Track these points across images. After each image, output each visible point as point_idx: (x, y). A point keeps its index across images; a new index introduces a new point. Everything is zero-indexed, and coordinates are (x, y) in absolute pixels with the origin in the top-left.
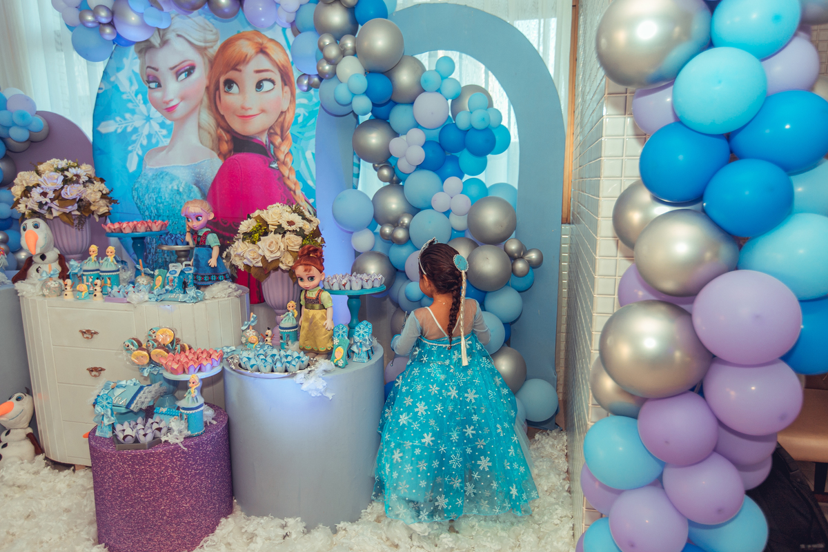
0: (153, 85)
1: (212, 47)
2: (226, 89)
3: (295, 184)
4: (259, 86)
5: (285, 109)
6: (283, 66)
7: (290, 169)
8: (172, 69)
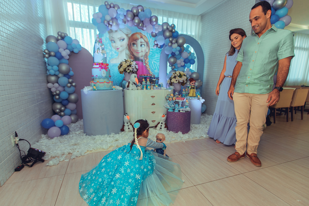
0: (113, 42)
1: (129, 35)
2: (133, 45)
3: (149, 69)
4: (141, 45)
5: (147, 52)
6: (147, 42)
7: (148, 66)
8: (118, 38)
